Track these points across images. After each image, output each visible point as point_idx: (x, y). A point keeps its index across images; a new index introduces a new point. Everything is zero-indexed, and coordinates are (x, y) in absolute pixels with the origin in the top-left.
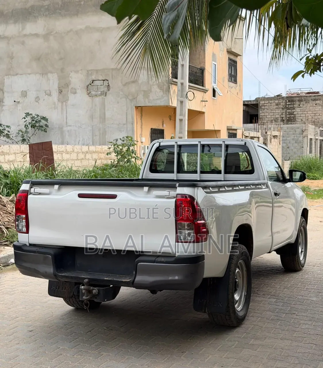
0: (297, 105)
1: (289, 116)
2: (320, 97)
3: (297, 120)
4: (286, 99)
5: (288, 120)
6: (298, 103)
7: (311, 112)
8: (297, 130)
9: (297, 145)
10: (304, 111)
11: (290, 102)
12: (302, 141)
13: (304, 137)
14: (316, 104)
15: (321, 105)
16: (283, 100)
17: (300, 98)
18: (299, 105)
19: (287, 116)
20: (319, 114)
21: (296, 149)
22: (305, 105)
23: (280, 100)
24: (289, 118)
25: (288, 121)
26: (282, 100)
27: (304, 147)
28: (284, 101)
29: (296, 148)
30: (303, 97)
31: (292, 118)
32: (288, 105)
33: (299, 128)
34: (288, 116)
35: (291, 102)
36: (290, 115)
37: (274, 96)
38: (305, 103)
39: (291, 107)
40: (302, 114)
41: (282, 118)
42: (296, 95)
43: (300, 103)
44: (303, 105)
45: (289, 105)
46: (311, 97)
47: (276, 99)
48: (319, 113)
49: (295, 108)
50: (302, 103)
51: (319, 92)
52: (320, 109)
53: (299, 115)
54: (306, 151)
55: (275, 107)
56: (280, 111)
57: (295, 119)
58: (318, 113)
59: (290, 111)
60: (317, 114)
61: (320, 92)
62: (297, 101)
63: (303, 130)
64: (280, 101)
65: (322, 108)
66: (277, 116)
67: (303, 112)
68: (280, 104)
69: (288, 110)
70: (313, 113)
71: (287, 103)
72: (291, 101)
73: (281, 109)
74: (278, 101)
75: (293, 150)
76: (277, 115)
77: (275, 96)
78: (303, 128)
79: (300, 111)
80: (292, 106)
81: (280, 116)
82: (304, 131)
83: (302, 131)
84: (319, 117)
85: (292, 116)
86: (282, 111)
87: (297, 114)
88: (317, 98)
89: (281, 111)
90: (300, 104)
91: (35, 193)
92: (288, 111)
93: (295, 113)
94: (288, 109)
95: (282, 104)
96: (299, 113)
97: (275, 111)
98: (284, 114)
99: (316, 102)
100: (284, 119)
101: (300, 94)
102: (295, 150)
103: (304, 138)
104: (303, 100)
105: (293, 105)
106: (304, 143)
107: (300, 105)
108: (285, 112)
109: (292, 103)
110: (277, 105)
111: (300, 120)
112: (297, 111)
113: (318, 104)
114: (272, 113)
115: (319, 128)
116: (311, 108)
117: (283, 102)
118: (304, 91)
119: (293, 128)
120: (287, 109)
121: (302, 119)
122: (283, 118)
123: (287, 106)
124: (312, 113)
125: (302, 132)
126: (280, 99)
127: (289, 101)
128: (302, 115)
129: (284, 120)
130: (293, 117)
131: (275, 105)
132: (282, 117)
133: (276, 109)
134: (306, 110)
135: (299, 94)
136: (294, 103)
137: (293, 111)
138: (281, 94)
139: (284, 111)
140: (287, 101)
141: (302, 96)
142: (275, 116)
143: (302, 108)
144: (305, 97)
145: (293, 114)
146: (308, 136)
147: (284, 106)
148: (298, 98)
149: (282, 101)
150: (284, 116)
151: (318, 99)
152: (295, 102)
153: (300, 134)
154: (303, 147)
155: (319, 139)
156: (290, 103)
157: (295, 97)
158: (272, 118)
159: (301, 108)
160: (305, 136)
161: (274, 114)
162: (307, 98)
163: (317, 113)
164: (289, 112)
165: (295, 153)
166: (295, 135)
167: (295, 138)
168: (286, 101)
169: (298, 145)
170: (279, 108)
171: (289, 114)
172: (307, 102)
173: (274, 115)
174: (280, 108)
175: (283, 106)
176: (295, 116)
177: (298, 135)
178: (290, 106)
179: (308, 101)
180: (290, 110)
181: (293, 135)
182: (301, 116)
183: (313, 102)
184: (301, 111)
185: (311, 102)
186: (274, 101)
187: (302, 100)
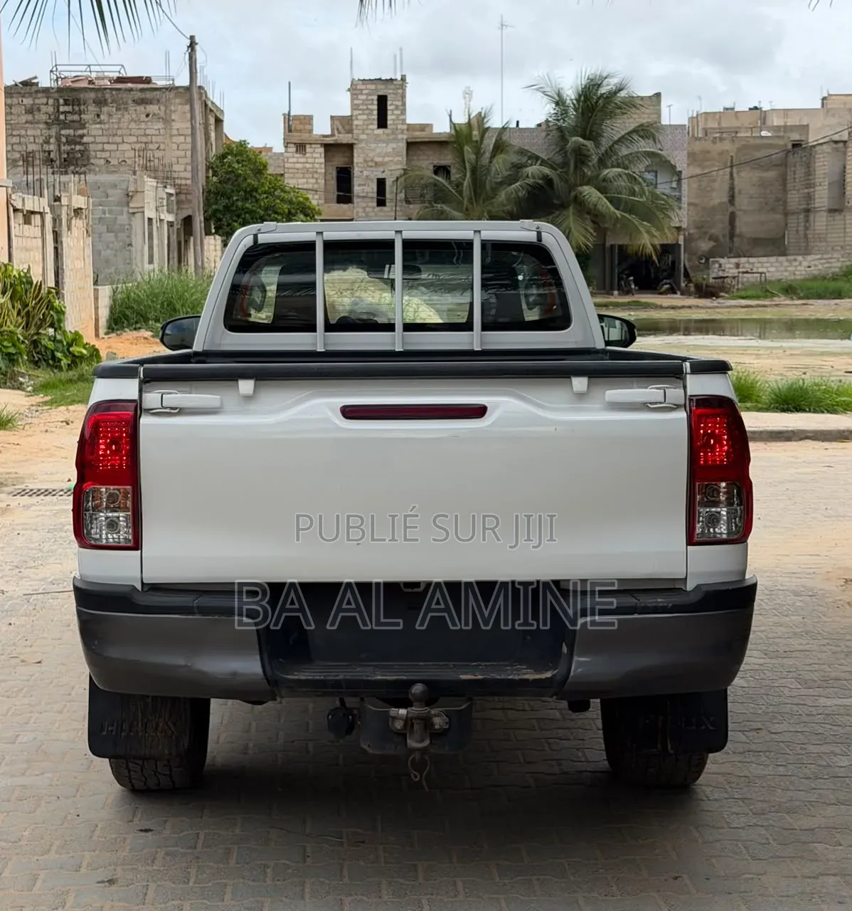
0: (92, 116)
1: (69, 148)
2: (158, 93)
3: (92, 161)
4: (56, 95)
5: (65, 160)
6: (95, 109)
7: (134, 139)
8: (110, 192)
9: (113, 239)
10: (114, 136)
11: (69, 105)
12: (127, 227)
13: (134, 213)
14: (147, 116)
15: (163, 119)
16: (48, 98)
17: (100, 95)
18: (98, 116)
19: (63, 148)
20: (157, 146)
21: (112, 249)
22: (115, 116)
23: (39, 98)
24: (68, 154)
25: (66, 163)
26: (42, 97)
27: (133, 244)
28: (51, 101)
29: (111, 245)
30: (108, 91)
31: (79, 155)
32: (62, 113)
33: (116, 186)
34: (65, 148)
35: (73, 105)
36: (73, 147)
37: (14, 83)
38: (116, 110)
39: (73, 121)
40: (108, 143)
41: (47, 154)
42: (84, 84)
43: (100, 108)
44: (110, 115)
45: (65, 113)
46: (132, 93)
47: (27, 95)
48: (156, 143)
49: (85, 123)
50: (105, 109)
51: (150, 78)
52: (159, 129)
53: (100, 147)
54: (139, 254)
55: (24, 118)
56: (39, 132)
57: (88, 159)
58: (154, 140)
59: (71, 132)
60: (151, 146)
61: (153, 79)
62: (92, 102)
63: (130, 194)
64: (37, 101)
65: (165, 129)
66: (31, 148)
67: (111, 138)
68: (39, 110)
69: (65, 129)
70: (141, 142)
71: (62, 109)
72: (73, 100)
73: (42, 126)
74: (31, 99)
75: (103, 252)
76: (31, 143)
77: (16, 85)
78: (128, 188)
79: (100, 132)
80: (76, 117)
81: (40, 146)
82: (132, 197)
83: (128, 195)
84: (158, 154)
85: (78, 147)
86: (46, 132)
87: (92, 143)
88: (148, 95)
89: (43, 131)
90: (101, 111)
91: (166, 408)
92: (63, 132)
93: (85, 140)
94: (65, 125)
95: (44, 108)
96: (99, 139)
97: (23, 132)
98: (52, 140)
99: (148, 107)
100: (52, 155)
101: (96, 82)
102: (109, 252)
103: (133, 219)
104: (109, 100)
105: (80, 115)
106: (133, 232)
107: (102, 117)
108: (54, 134)
109: (76, 108)
110: (30, 111)
111: (102, 162)
112: (93, 133)
113: (154, 114)
114: (14, 136)
115: (165, 187)
116: (133, 125)
117: (47, 104)
118: (106, 74)
119: (99, 185)
120: (61, 126)
121: (109, 160)
122: (49, 152)
123: (62, 117)
124: (137, 142)
125: (125, 199)
126: (39, 95)
127: (66, 103)
128: (107, 147)
129: (52, 160)
130: (80, 151)
131: (24, 112)
132: (47, 149)
133: (27, 125)
134: (119, 132)
135: (93, 83)
136: (82, 107)
137: (80, 132)
138: (35, 78)
139: (53, 132)
140: (61, 101)
141: (106, 89)
142: (24, 147)
143: (107, 126)
144: (114, 92)
145: (80, 143)
146: (143, 212)
147: (52, 117)
148: (92, 95)
149: (44, 101)
150: (52, 147)
151: (153, 99)
152: (84, 104)
153: (119, 204)
154: (130, 245)
155: (165, 222)
156: (71, 107)
157: (85, 89)
158: (14, 151)
159: (104, 123)
160: (136, 210)
161: (22, 140)
162: (120, 96)
163: (152, 142)
164: (67, 137)
165: (107, 261)
166: (106, 208)
167: (107, 215)
168: (58, 100)
169: (116, 236)
170: (36, 123)
171: (68, 143)
172: (121, 107)
173: (20, 143)
174: (38, 122)
175: (50, 115)
176: (86, 150)
177: (114, 208)
178: (70, 117)
179: (123, 103)
180: (69, 129)
181: (101, 207)
182: (103, 150)
183: (138, 108)
184: (103, 135)
185: (132, 107)
186: (20, 99)
187: (106, 100)
